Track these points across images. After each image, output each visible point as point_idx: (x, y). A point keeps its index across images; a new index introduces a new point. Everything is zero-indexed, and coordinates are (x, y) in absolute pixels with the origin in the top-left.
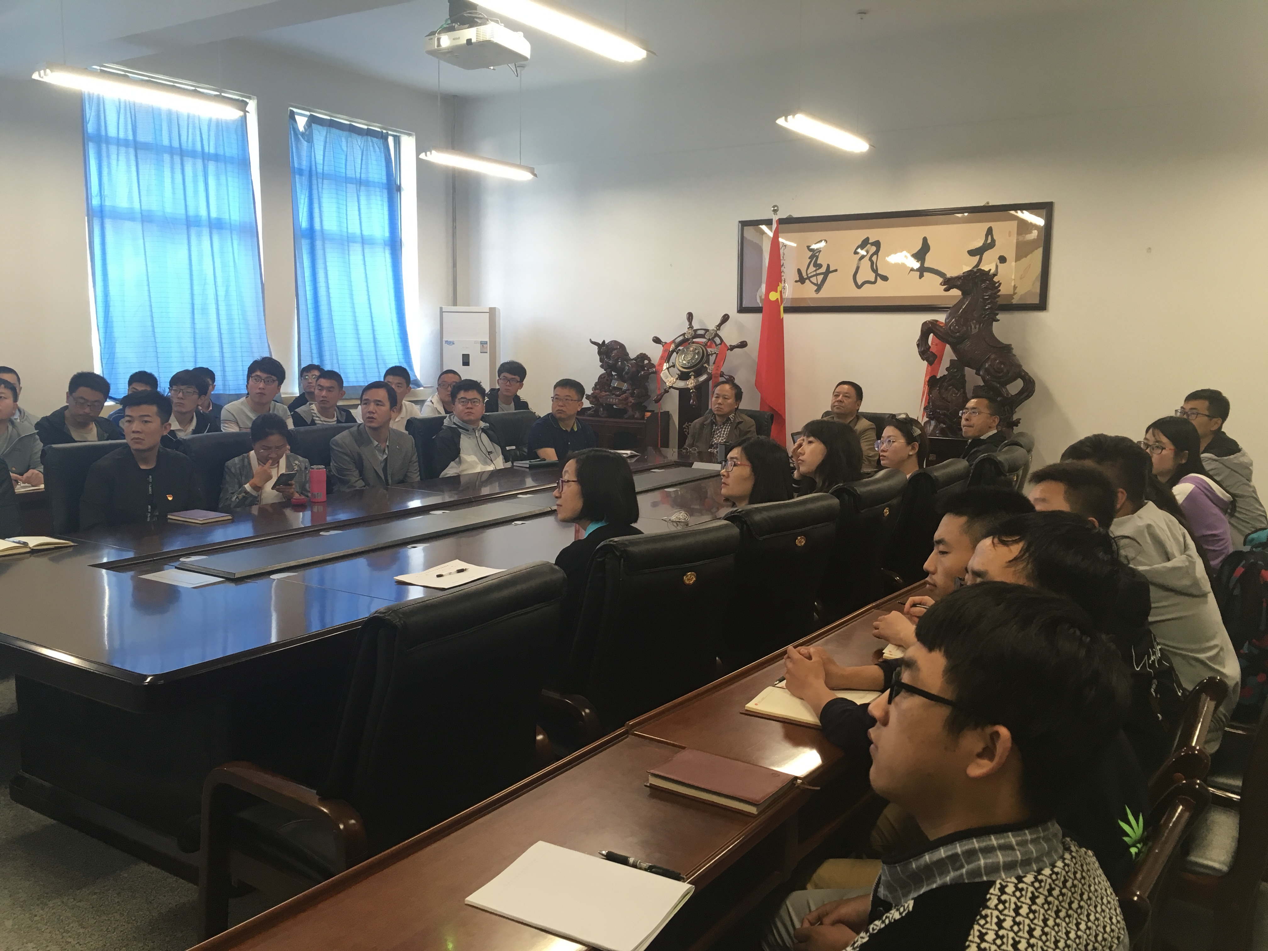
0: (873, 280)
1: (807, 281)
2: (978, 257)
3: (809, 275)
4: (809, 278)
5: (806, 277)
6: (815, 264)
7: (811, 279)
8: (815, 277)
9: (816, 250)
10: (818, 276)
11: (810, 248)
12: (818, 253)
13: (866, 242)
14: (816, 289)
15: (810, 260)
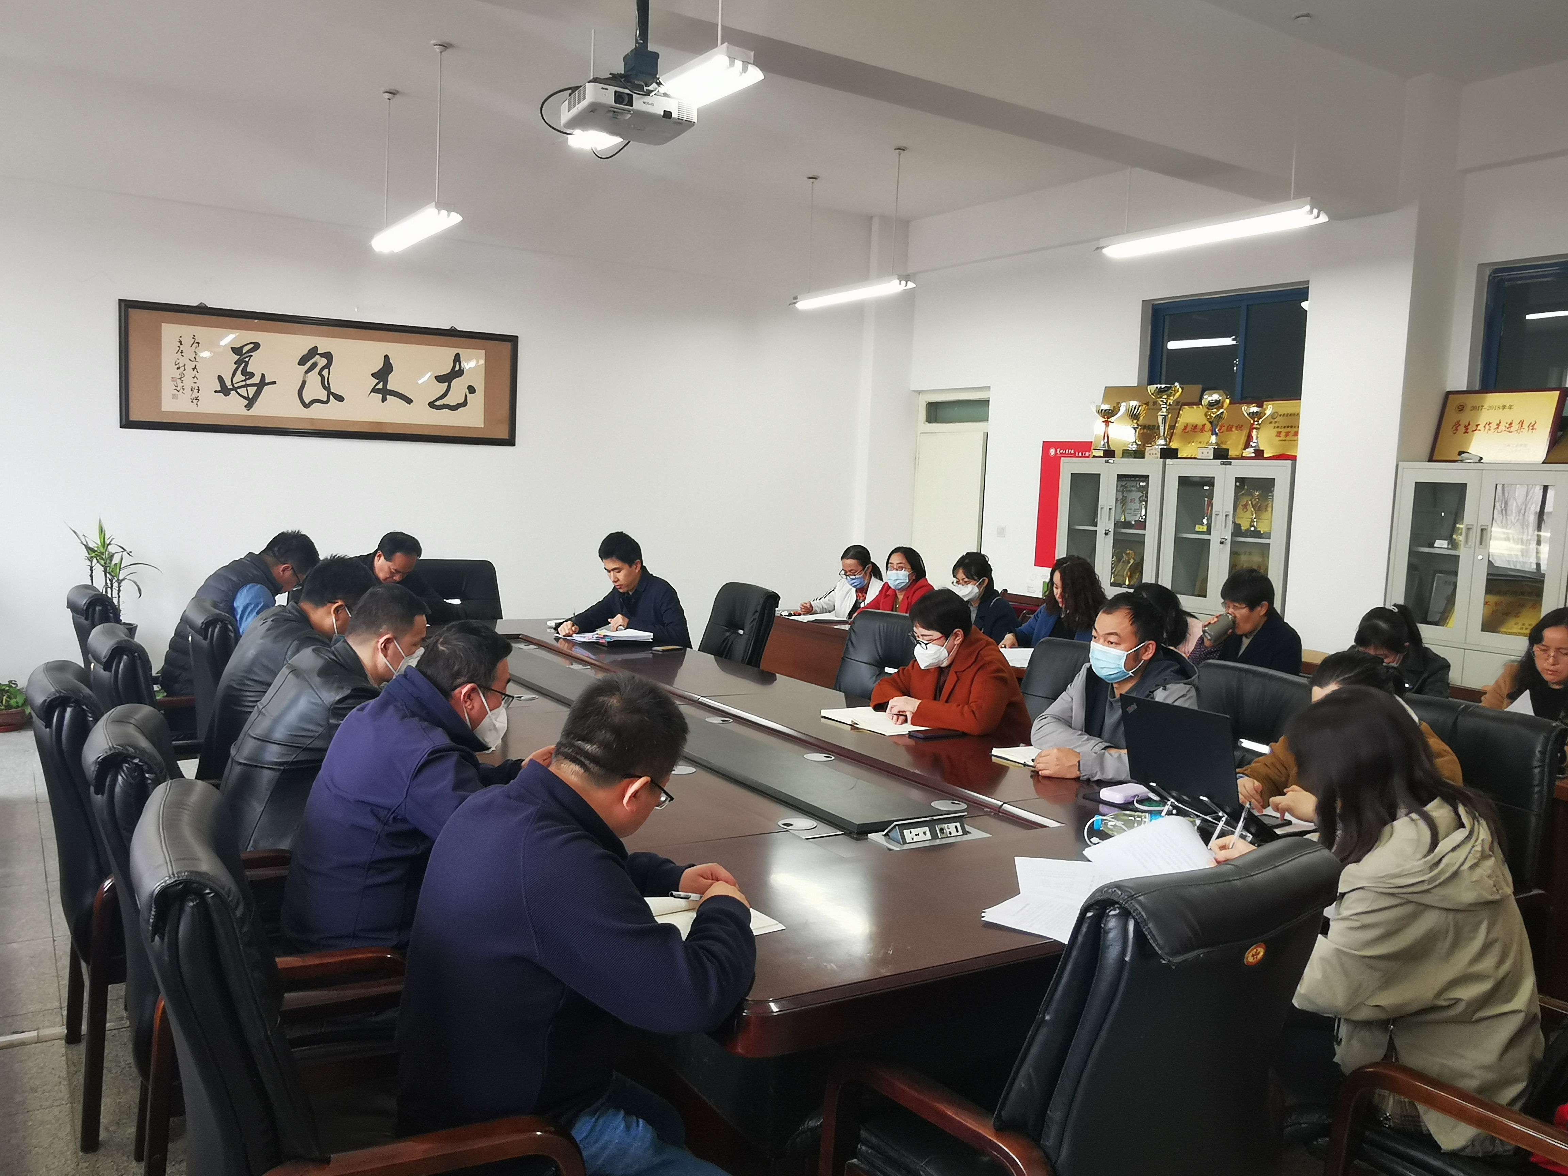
0: (325, 399)
1: (233, 392)
2: (447, 384)
3: (236, 386)
4: (235, 389)
5: (231, 387)
6: (244, 372)
7: (238, 390)
8: (245, 388)
9: (245, 353)
10: (248, 388)
11: (236, 351)
12: (248, 358)
13: (313, 352)
14: (246, 404)
15: (236, 366)
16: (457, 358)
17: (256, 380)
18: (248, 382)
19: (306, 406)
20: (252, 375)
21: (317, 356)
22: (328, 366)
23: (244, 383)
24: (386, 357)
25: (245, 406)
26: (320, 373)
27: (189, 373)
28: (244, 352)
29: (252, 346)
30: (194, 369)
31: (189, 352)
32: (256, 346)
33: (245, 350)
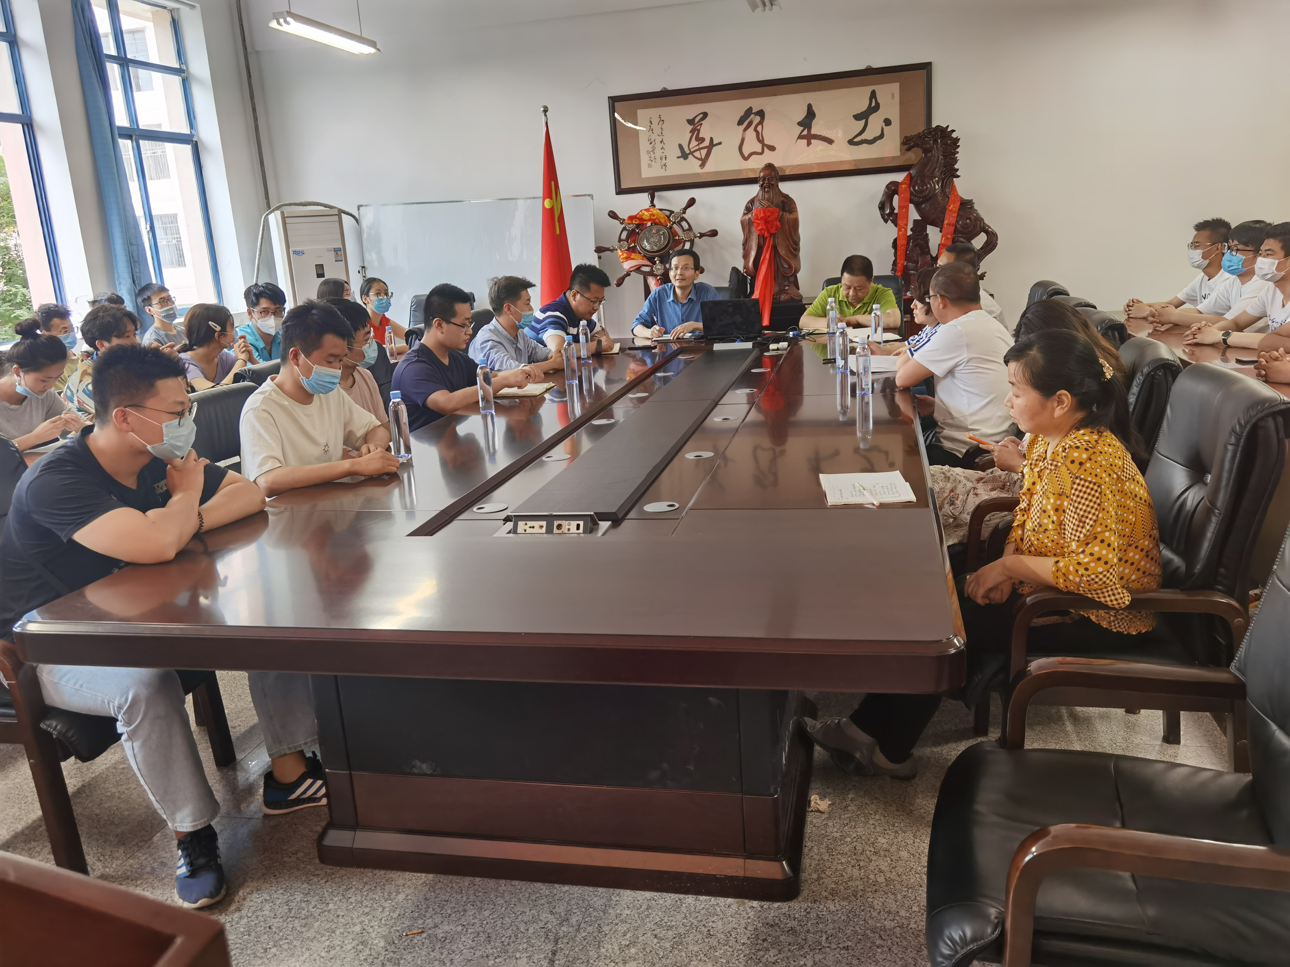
0: (760, 151)
1: (690, 156)
2: (864, 121)
3: (692, 150)
4: (692, 153)
5: (688, 152)
6: (698, 139)
7: (694, 154)
8: (699, 151)
9: (697, 123)
10: (701, 151)
11: (690, 122)
12: (699, 126)
13: (749, 112)
14: (700, 164)
15: (691, 134)
16: (873, 95)
17: (706, 143)
18: (701, 146)
19: (746, 159)
20: (703, 140)
21: (752, 116)
22: (761, 122)
23: (697, 147)
24: (810, 107)
25: (700, 166)
26: (755, 130)
27: (658, 146)
29: (702, 116)
30: (661, 142)
31: (657, 130)
32: (705, 115)
33: (697, 120)
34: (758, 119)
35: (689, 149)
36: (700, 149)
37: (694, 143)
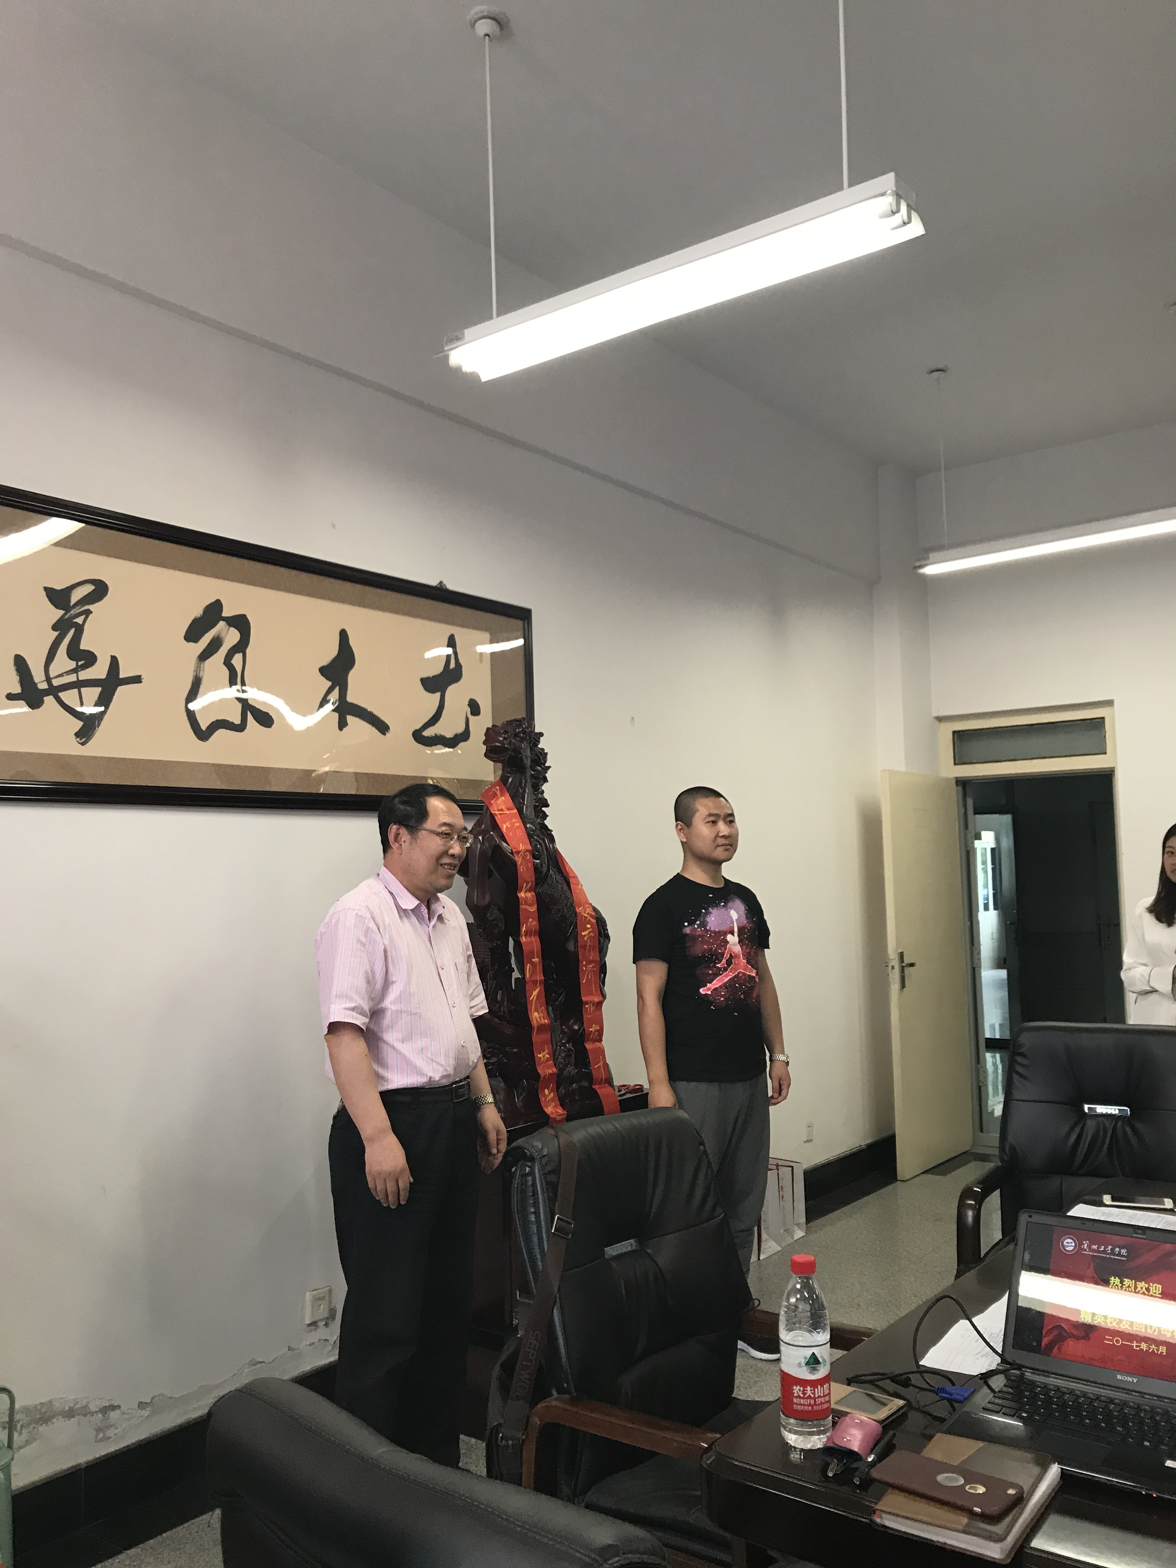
0: (237, 721)
1: (49, 700)
2: (438, 695)
3: (56, 683)
4: (54, 691)
5: (44, 686)
6: (74, 652)
7: (61, 695)
8: (76, 690)
9: (76, 604)
10: (83, 689)
11: (58, 597)
12: (83, 617)
13: (213, 612)
14: (77, 730)
15: (56, 633)
16: (452, 644)
17: (99, 671)
18: (84, 675)
19: (203, 735)
20: (90, 659)
21: (222, 624)
22: (241, 647)
23: (72, 678)
24: (343, 635)
25: (77, 735)
26: (228, 662)
28: (72, 603)
29: (89, 588)
32: (100, 590)
33: (76, 596)
34: (232, 637)
35: (48, 679)
36: (79, 685)
37: (63, 663)
